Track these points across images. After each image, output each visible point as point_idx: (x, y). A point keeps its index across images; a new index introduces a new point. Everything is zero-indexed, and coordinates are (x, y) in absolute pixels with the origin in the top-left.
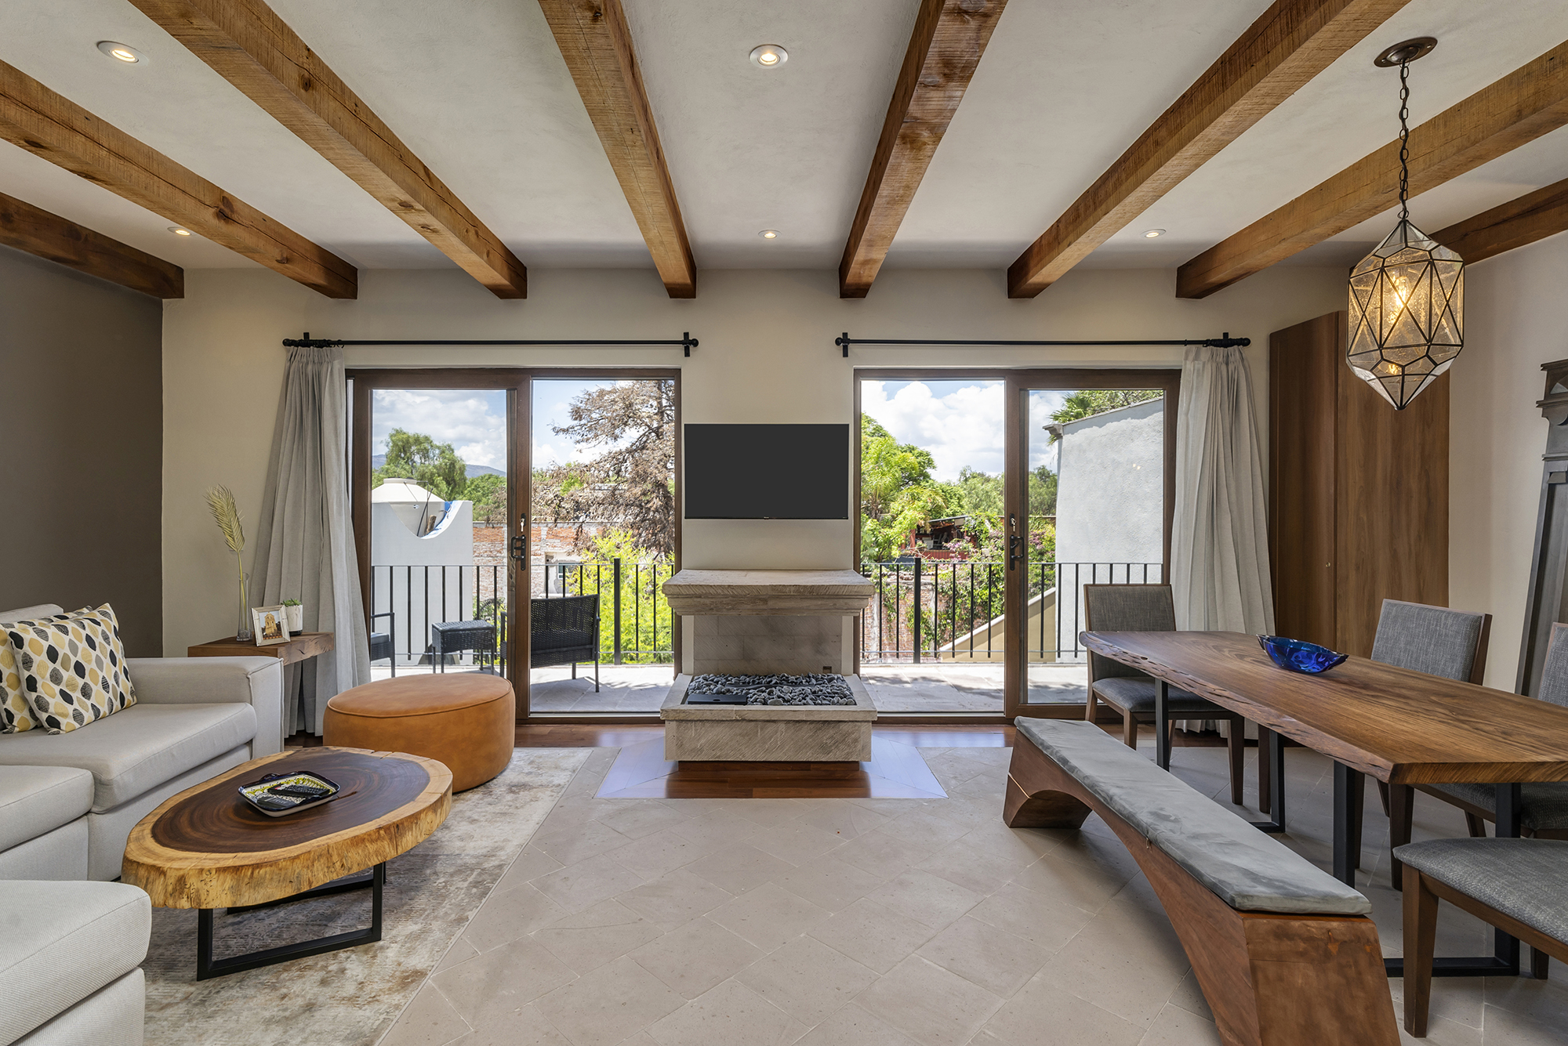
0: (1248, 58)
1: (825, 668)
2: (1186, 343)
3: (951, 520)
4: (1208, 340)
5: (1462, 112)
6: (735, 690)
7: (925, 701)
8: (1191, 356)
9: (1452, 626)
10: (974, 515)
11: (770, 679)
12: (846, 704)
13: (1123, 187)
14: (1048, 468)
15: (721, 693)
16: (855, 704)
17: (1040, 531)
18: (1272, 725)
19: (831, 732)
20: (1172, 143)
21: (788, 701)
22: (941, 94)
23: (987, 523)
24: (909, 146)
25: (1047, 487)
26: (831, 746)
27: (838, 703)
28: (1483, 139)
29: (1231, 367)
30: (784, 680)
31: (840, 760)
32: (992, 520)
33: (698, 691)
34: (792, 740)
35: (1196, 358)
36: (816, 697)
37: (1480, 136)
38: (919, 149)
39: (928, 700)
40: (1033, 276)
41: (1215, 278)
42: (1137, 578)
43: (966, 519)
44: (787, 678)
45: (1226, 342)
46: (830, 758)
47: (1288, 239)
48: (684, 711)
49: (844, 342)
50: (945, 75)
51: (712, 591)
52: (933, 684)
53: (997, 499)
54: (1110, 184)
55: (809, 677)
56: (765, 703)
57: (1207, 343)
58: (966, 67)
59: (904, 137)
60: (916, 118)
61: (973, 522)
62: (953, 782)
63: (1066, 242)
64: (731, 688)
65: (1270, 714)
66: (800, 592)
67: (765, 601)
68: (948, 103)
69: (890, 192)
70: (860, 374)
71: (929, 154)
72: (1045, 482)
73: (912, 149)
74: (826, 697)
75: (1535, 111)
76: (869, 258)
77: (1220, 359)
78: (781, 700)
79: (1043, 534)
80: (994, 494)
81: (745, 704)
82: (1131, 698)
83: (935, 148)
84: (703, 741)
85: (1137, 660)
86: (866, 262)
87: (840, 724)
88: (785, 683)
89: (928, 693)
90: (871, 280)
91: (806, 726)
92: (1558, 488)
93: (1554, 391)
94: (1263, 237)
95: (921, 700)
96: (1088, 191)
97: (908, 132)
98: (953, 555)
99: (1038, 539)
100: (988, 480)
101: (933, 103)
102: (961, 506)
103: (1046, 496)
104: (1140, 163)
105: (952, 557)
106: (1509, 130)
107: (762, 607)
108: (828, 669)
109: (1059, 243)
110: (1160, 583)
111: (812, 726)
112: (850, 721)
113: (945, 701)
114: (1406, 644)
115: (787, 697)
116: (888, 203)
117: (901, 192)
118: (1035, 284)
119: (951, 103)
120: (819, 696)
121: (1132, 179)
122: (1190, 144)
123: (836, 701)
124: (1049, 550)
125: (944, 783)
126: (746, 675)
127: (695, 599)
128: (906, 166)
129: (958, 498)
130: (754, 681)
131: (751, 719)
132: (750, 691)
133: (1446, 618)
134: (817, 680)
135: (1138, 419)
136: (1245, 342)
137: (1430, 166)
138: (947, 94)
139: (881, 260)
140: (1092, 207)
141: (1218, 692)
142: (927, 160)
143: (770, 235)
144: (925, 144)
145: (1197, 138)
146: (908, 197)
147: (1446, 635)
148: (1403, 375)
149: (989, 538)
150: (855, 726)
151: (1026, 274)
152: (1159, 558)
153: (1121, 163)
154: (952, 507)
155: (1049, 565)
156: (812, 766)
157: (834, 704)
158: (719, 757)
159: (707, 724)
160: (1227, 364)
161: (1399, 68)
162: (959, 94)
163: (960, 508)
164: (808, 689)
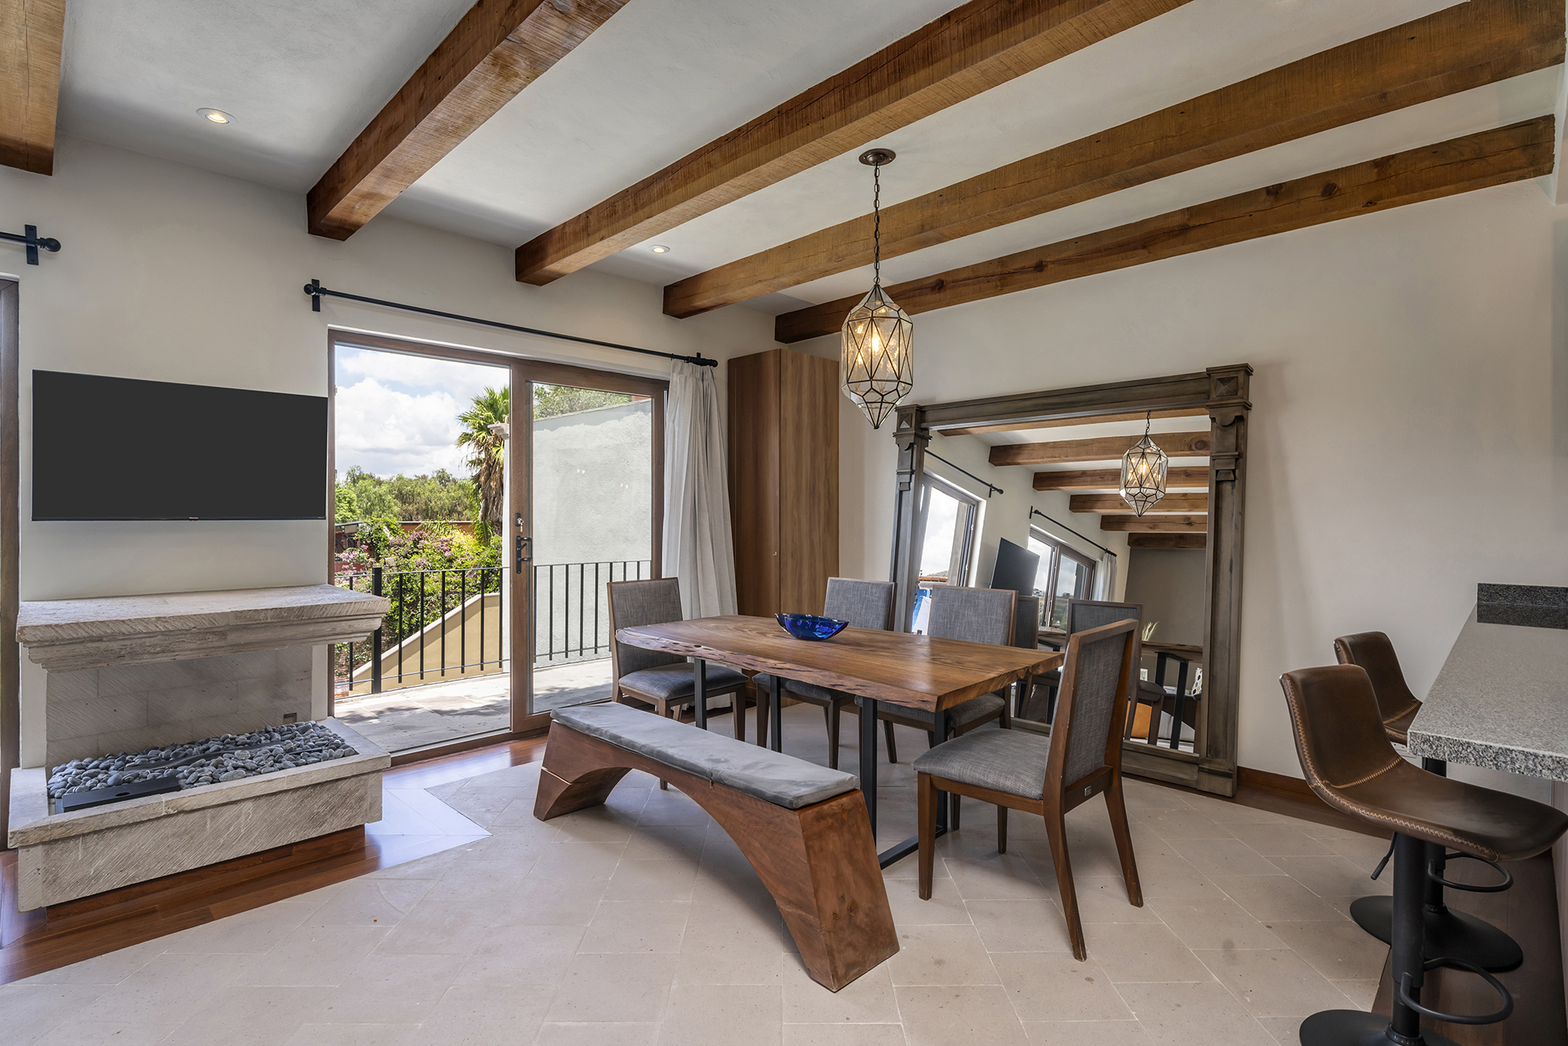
0: (804, 116)
1: (286, 716)
2: (672, 356)
3: (340, 526)
4: (689, 357)
5: (888, 214)
6: (149, 774)
7: (407, 734)
8: (678, 369)
9: (876, 593)
10: (369, 521)
11: (204, 746)
12: (343, 756)
13: (671, 197)
14: (448, 472)
15: (124, 781)
16: (356, 753)
17: (449, 537)
18: (834, 686)
19: (326, 796)
20: (728, 168)
21: (252, 770)
22: (564, 25)
23: (385, 529)
24: (497, 70)
25: (448, 491)
26: (326, 814)
27: (331, 757)
28: (901, 239)
29: (706, 383)
30: (228, 743)
31: (339, 830)
32: (392, 527)
33: (75, 789)
34: (265, 821)
35: (681, 372)
36: (297, 757)
37: (899, 236)
38: (507, 79)
39: (409, 733)
40: (552, 263)
41: (700, 303)
42: (632, 576)
43: (360, 525)
44: (231, 739)
45: (699, 361)
46: (326, 829)
47: (764, 281)
48: (62, 825)
49: (315, 292)
50: (579, 5)
51: (124, 629)
52: (407, 713)
53: (393, 504)
54: (655, 189)
55: (268, 732)
56: (214, 780)
57: (688, 359)
58: (605, 8)
59: (496, 57)
60: (523, 41)
61: (368, 529)
62: (488, 816)
63: (597, 236)
64: (140, 772)
65: (831, 677)
66: (283, 617)
67: (223, 634)
68: (567, 39)
69: (446, 116)
70: (335, 337)
71: (515, 89)
72: (445, 486)
73: (499, 75)
74: (310, 752)
75: (932, 228)
76: (374, 191)
77: (699, 376)
78: (239, 770)
79: (451, 540)
80: (389, 497)
81: (179, 788)
82: (665, 687)
83: (525, 86)
84: (100, 862)
85: (690, 649)
86: (368, 196)
87: (339, 782)
88: (232, 747)
89: (406, 724)
90: (364, 219)
91: (287, 797)
92: (904, 493)
93: (902, 427)
94: (742, 276)
95: (400, 734)
96: (627, 190)
97: (506, 53)
98: (347, 567)
99: (447, 545)
100: (380, 483)
101: (551, 32)
102: (353, 512)
103: (447, 501)
104: (689, 178)
105: (345, 569)
106: (917, 236)
107: (216, 644)
108: (291, 717)
109: (589, 235)
110: (649, 578)
111: (296, 795)
112: (353, 776)
113: (434, 729)
114: (846, 610)
115: (250, 764)
116: (436, 131)
117: (460, 122)
118: (550, 272)
119: (569, 41)
120: (299, 754)
121: (680, 192)
122: (744, 175)
123: (328, 755)
124: (459, 557)
125: (478, 820)
126: (156, 748)
127: (90, 645)
128: (482, 93)
129: (349, 502)
130: (176, 755)
131: (195, 808)
132: (179, 769)
133: (872, 588)
134: (281, 733)
135: (592, 425)
136: (714, 363)
137: (867, 249)
138: (570, 29)
139: (391, 198)
140: (632, 207)
141: (779, 666)
142: (509, 96)
143: (217, 118)
144: (516, 75)
145: (752, 171)
146: (464, 131)
147: (873, 601)
148: (882, 402)
149: (388, 547)
150: (360, 781)
151: (543, 259)
152: (646, 554)
153: (667, 173)
154: (341, 512)
155: (460, 572)
156: (295, 849)
157: (326, 759)
158: (134, 877)
159: (110, 835)
160: (703, 380)
161: (874, 167)
162: (582, 34)
163: (351, 514)
164: (279, 748)
